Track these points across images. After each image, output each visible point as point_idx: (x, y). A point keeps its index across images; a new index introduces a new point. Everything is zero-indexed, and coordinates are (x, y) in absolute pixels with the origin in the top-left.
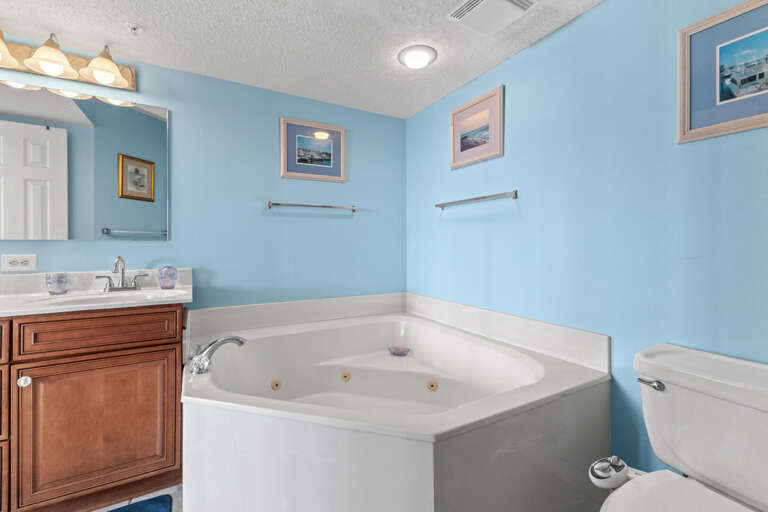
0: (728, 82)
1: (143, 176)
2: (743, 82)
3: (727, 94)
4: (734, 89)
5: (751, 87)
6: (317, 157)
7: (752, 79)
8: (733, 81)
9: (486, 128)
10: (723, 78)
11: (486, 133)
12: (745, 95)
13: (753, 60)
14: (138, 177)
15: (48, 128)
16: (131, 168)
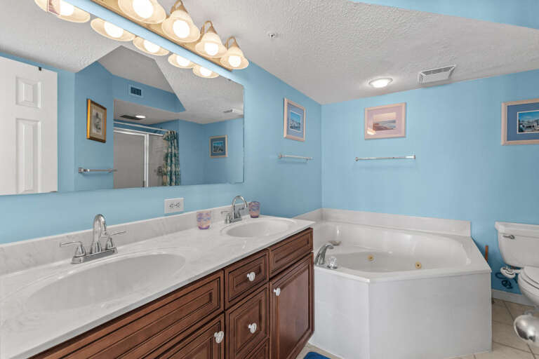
0: (521, 126)
1: (100, 119)
2: (527, 127)
3: (521, 130)
4: (524, 129)
5: (530, 130)
6: (296, 125)
7: (530, 127)
8: (523, 126)
9: (394, 122)
10: (519, 124)
11: (392, 124)
12: (527, 132)
13: (531, 120)
14: (98, 120)
15: (40, 69)
16: (94, 112)
